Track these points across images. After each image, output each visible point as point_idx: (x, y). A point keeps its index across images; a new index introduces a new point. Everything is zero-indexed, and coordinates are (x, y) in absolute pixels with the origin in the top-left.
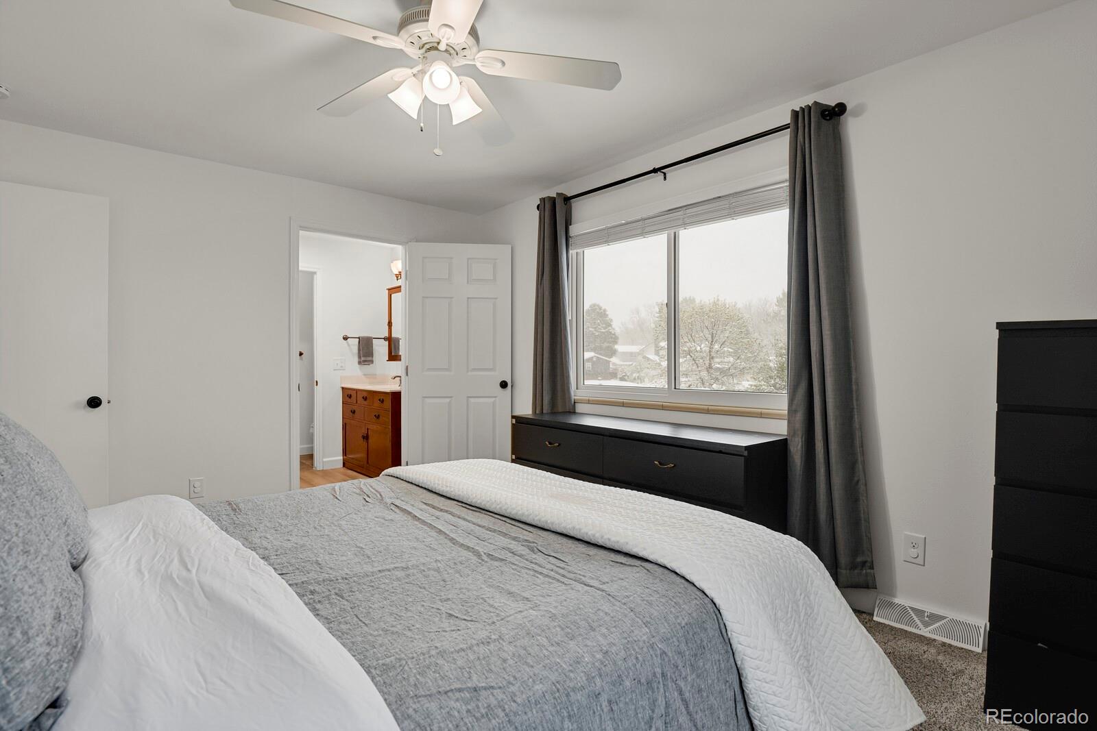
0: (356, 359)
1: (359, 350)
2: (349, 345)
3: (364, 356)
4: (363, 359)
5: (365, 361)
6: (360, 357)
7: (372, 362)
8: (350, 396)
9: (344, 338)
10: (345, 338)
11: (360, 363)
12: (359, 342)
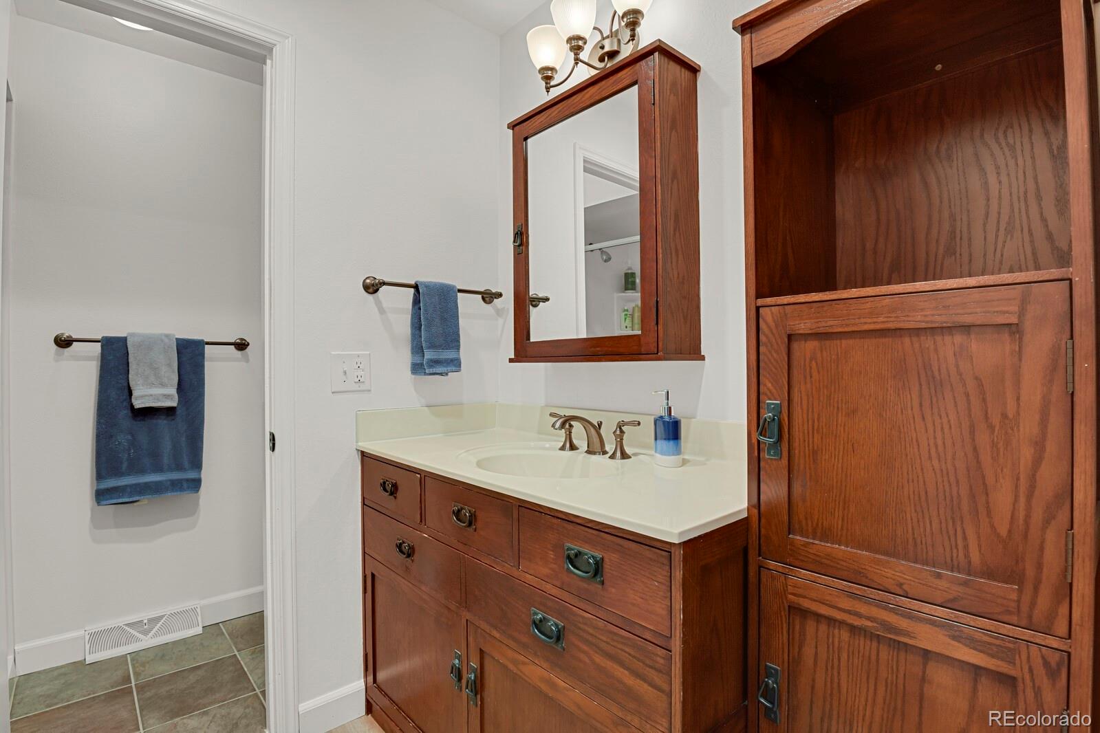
0: (405, 357)
1: (416, 325)
2: (382, 311)
3: (432, 346)
4: (429, 355)
5: (436, 362)
6: (417, 349)
7: (456, 364)
8: (394, 490)
9: (367, 288)
10: (372, 287)
11: (417, 368)
12: (416, 301)
